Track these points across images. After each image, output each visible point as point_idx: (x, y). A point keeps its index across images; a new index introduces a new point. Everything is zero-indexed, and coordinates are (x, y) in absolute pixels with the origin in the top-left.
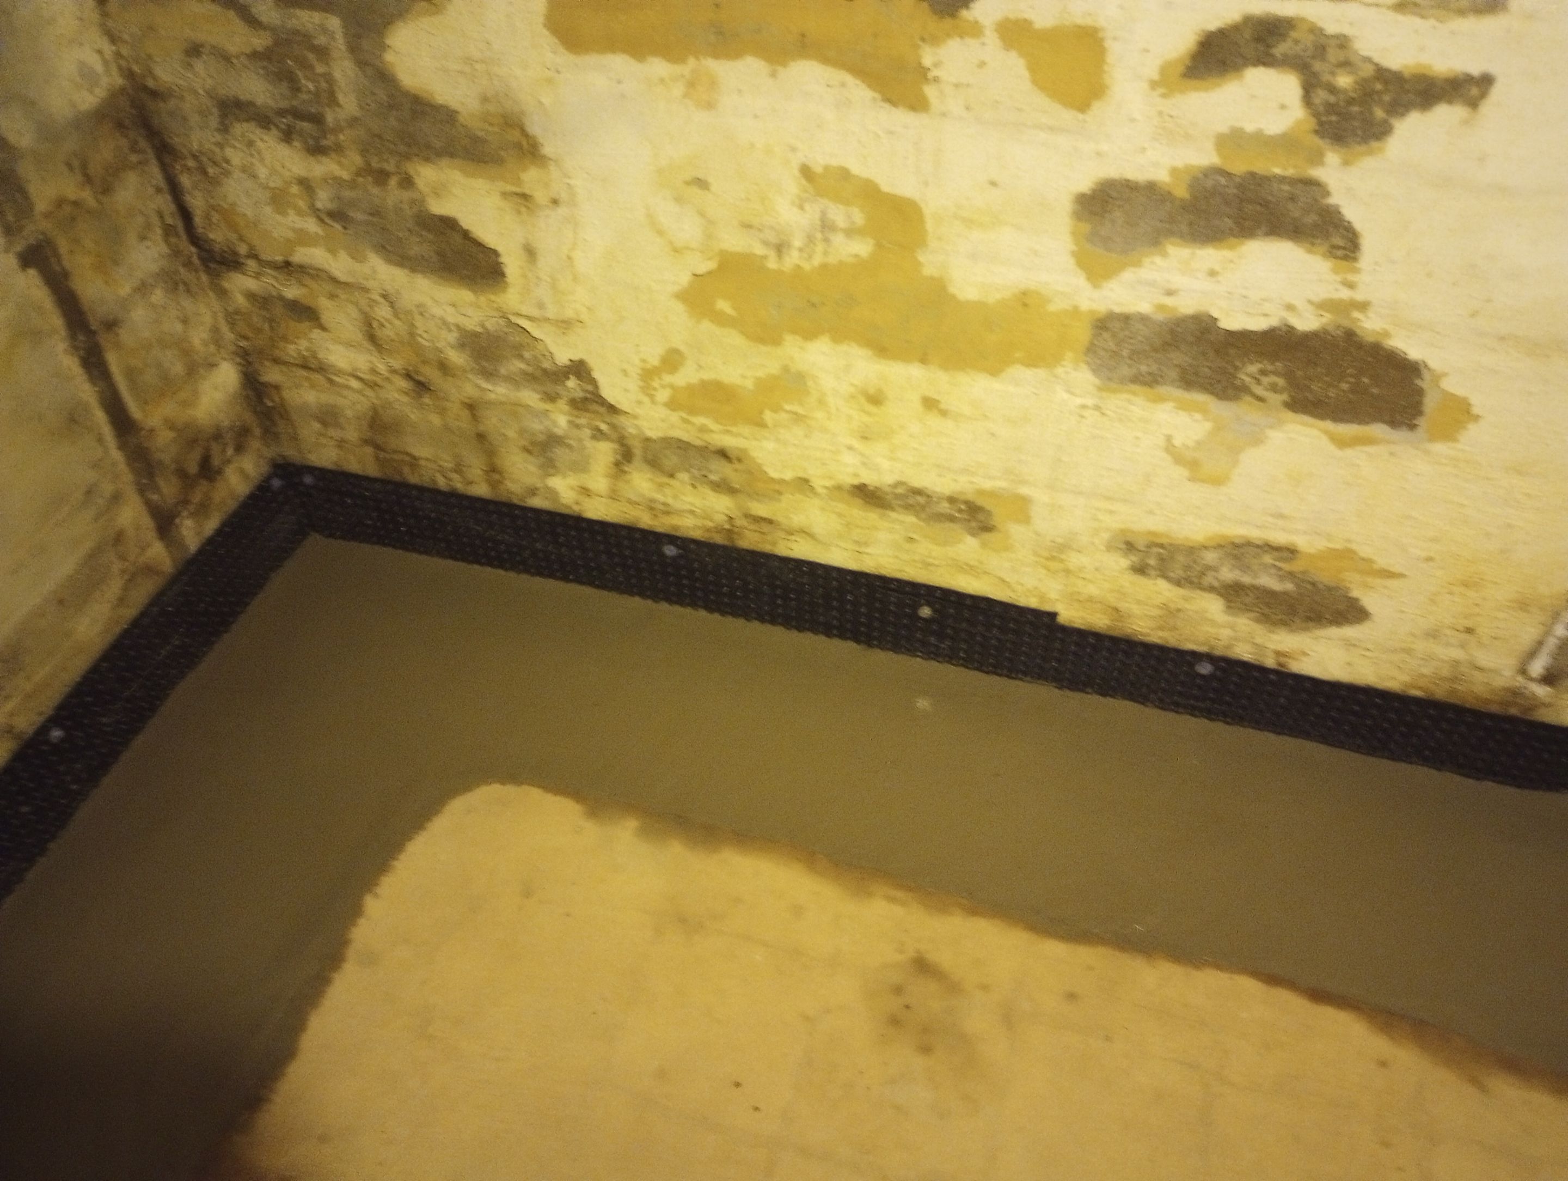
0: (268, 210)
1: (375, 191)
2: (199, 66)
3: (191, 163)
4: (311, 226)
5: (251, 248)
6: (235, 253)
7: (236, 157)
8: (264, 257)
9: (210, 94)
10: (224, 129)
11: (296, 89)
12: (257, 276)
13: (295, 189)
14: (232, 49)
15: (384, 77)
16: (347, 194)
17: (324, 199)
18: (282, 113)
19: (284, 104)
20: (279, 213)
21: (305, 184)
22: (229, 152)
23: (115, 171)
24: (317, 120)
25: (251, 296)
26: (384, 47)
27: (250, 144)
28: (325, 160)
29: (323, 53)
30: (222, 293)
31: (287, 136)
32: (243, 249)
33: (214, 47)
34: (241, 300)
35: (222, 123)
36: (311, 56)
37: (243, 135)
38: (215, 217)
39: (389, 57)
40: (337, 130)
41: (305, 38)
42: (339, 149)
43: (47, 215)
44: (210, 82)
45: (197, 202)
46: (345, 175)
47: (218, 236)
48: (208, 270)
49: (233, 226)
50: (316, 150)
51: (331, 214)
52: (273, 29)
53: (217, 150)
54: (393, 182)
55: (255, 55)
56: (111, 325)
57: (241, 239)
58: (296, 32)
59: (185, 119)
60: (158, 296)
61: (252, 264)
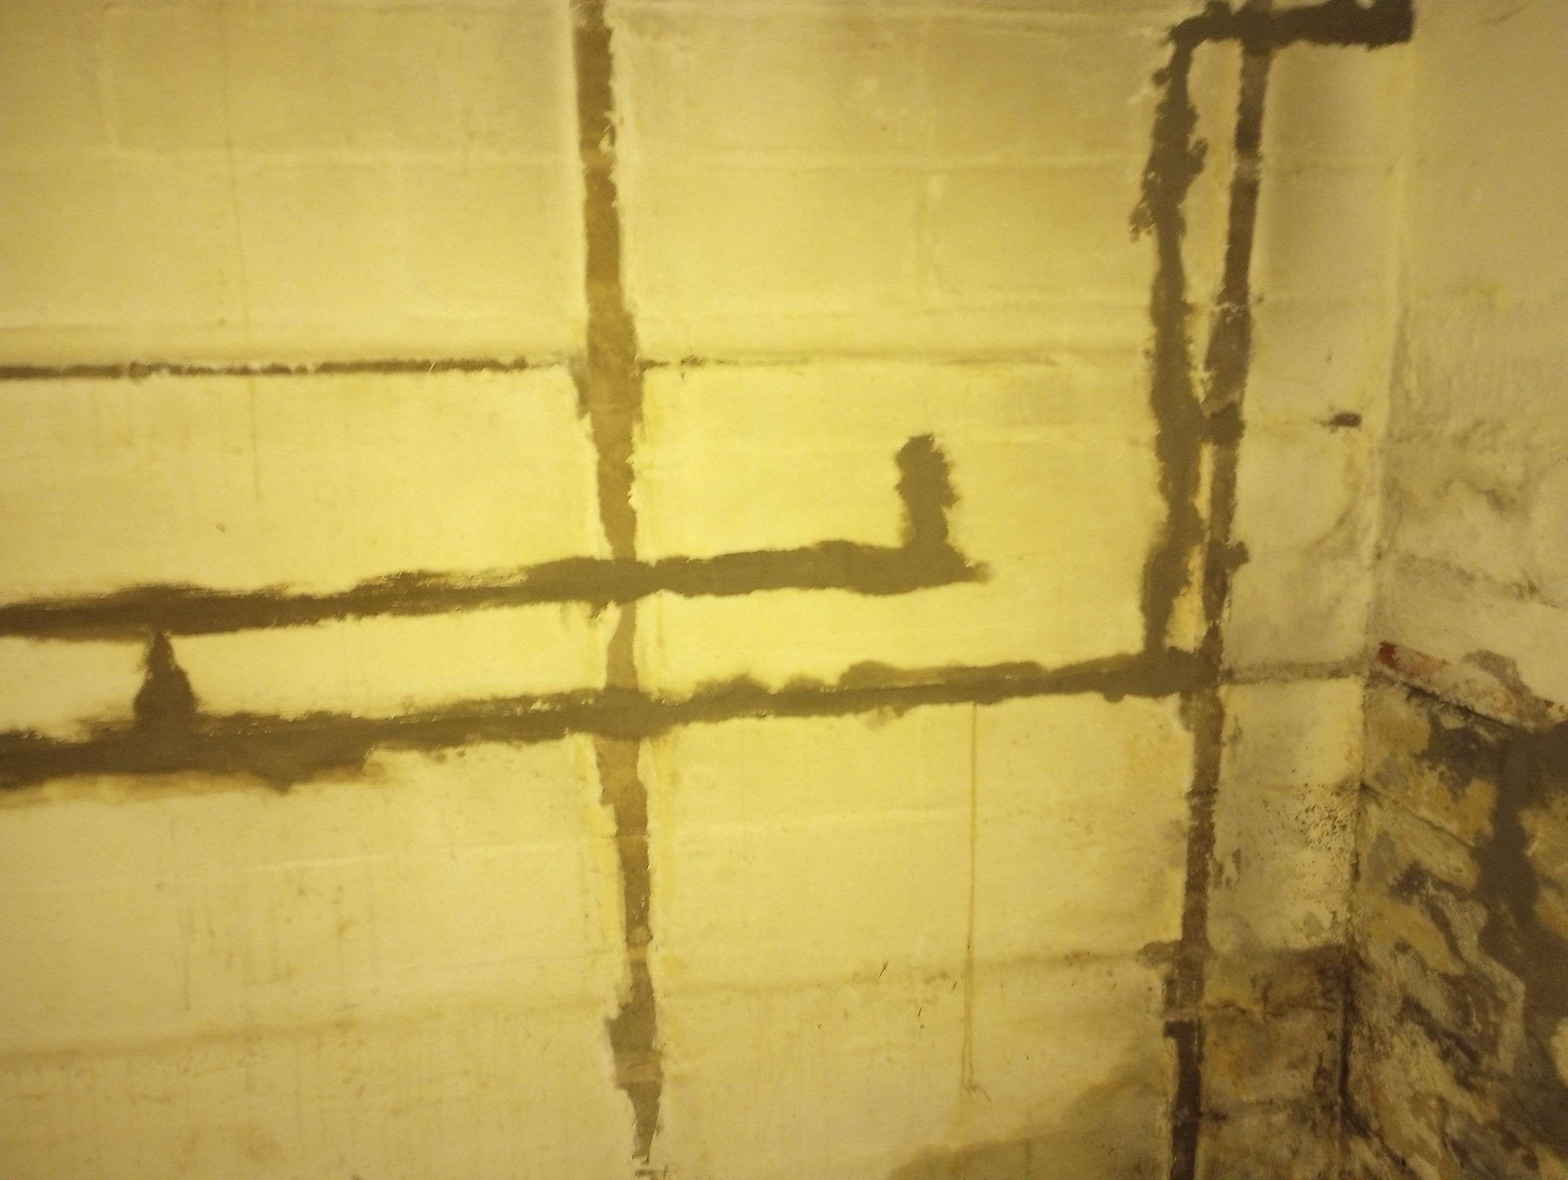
0: (1406, 1106)
1: (1500, 1150)
2: (1402, 961)
3: (1365, 1031)
4: (1434, 1143)
5: (1381, 1128)
6: (1368, 1125)
7: (1400, 1047)
8: (1387, 1142)
9: (1403, 986)
10: (1400, 1020)
11: (1467, 1022)
12: (1378, 1155)
13: (1433, 1103)
14: (1431, 962)
15: (1545, 1056)
16: (1476, 1137)
17: (1454, 1126)
18: (1449, 1035)
19: (1452, 1029)
20: (1414, 1116)
21: (1444, 1105)
22: (1396, 1039)
23: (1294, 1005)
24: (1474, 1058)
25: (1366, 1169)
26: (1554, 1032)
27: (1414, 1044)
28: (1467, 1094)
29: (1501, 1006)
30: (1346, 1151)
31: (1445, 1055)
32: (1374, 1125)
33: (1417, 954)
34: (1357, 1166)
35: (1400, 1014)
36: (1490, 1003)
37: (1412, 1033)
38: (1365, 1084)
39: (1556, 1042)
40: (1487, 1076)
41: (1491, 988)
42: (1481, 1093)
43: (1210, 1008)
44: (1404, 978)
45: (1357, 1063)
46: (1480, 1119)
47: (1361, 1101)
48: (1343, 1123)
49: (1375, 1101)
50: (1463, 1082)
51: (1455, 1144)
52: (1468, 965)
53: (1388, 1034)
54: (1520, 1152)
55: (1445, 977)
56: (1219, 1117)
57: (1377, 1115)
58: (1485, 977)
59: (1375, 994)
60: (1280, 1118)
61: (1376, 1141)
